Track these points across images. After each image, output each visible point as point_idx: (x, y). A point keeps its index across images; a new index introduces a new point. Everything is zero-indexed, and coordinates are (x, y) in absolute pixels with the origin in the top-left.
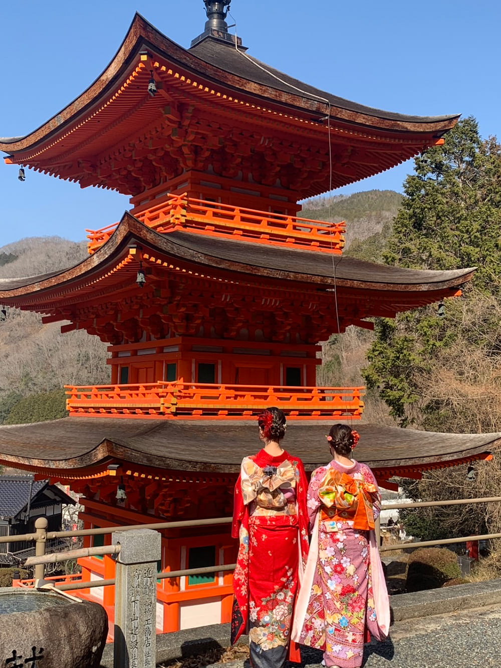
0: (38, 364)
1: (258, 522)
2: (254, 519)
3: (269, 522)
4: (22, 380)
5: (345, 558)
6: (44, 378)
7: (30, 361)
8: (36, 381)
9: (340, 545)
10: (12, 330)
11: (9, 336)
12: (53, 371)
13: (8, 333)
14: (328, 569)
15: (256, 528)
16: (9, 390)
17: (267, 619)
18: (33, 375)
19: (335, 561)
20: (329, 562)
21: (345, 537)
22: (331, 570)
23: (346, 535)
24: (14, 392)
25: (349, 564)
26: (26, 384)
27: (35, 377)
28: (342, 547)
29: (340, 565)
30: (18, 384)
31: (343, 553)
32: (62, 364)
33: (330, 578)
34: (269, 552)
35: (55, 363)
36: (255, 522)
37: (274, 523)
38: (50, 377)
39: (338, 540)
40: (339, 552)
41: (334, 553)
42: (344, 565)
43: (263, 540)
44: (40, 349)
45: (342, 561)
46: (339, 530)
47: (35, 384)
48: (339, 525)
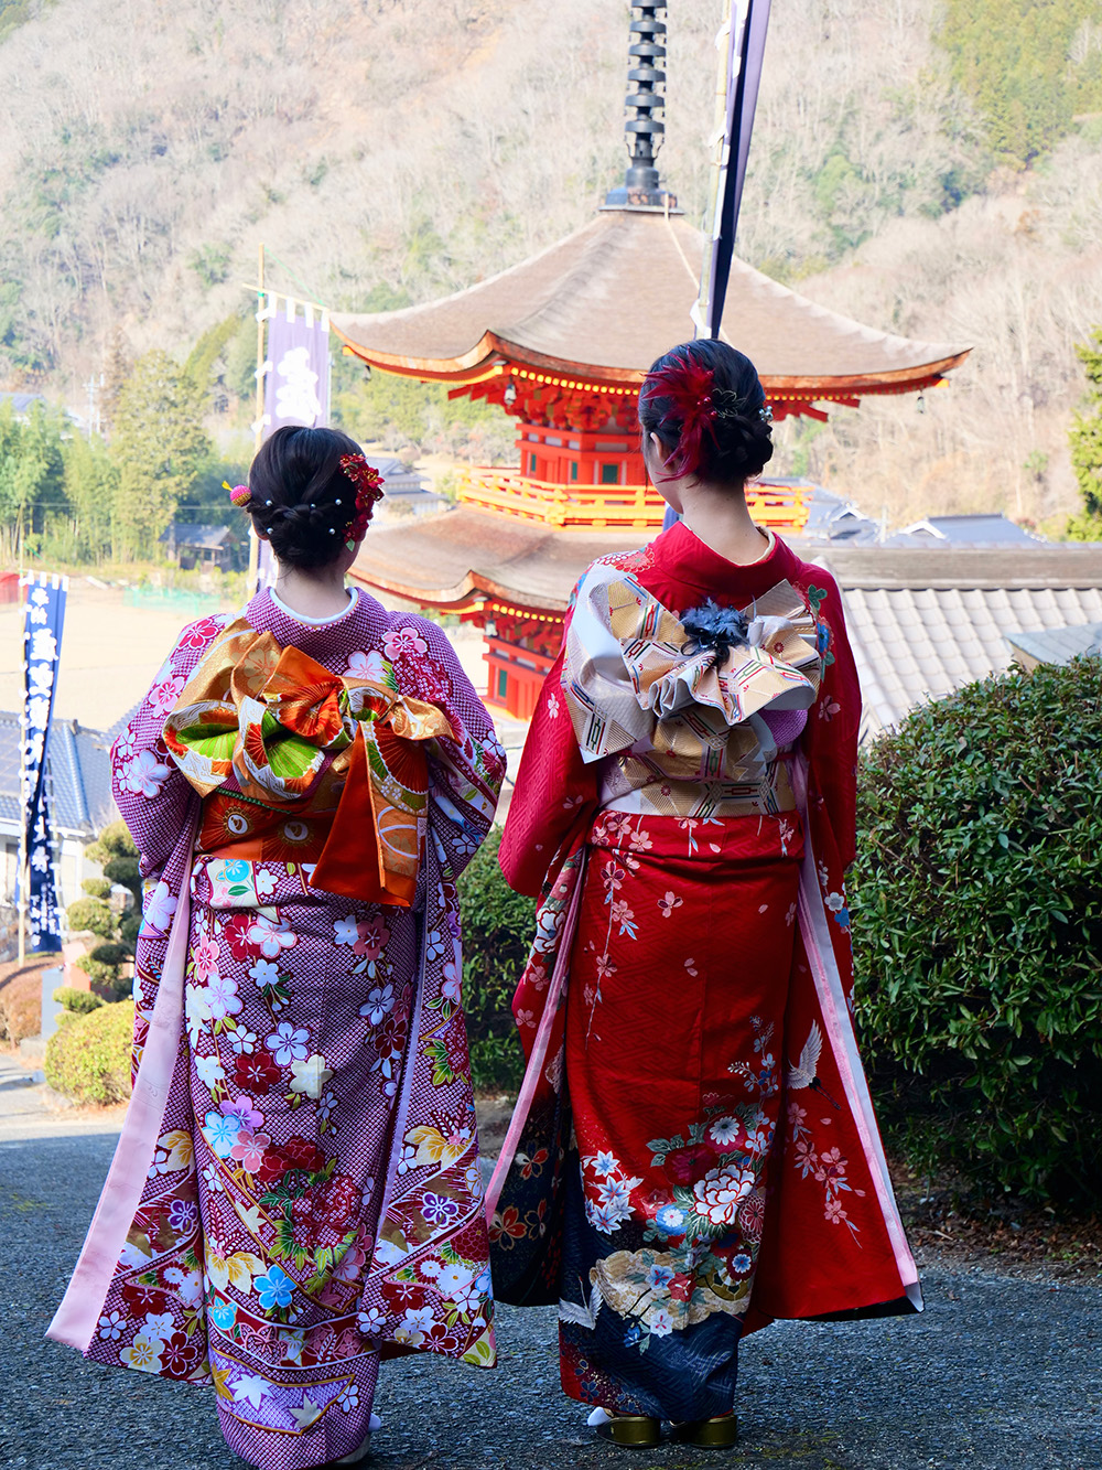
0: (460, 186)
1: (643, 842)
2: (626, 829)
3: (694, 846)
4: (410, 244)
5: (285, 1029)
6: (479, 239)
7: (434, 179)
8: (453, 249)
9: (264, 973)
10: (375, 57)
11: (368, 78)
12: (507, 218)
13: (365, 65)
14: (209, 1070)
15: (635, 865)
16: (369, 277)
17: (672, 1217)
18: (444, 228)
19: (243, 1040)
20: (216, 1040)
21: (289, 939)
22: (221, 1075)
23: (294, 929)
24: (385, 286)
25: (301, 1052)
26: (423, 260)
27: (452, 236)
28: (274, 980)
29: (263, 1057)
30: (395, 260)
31: (276, 1007)
32: (539, 195)
33: (217, 1108)
34: (689, 962)
35: (513, 188)
36: (627, 838)
37: (716, 849)
38: (500, 237)
39: (255, 950)
40: (259, 1004)
41: (236, 1006)
42: (282, 1059)
43: (667, 913)
44: (465, 134)
45: (273, 1042)
46: (265, 901)
47: (449, 261)
48: (266, 882)
